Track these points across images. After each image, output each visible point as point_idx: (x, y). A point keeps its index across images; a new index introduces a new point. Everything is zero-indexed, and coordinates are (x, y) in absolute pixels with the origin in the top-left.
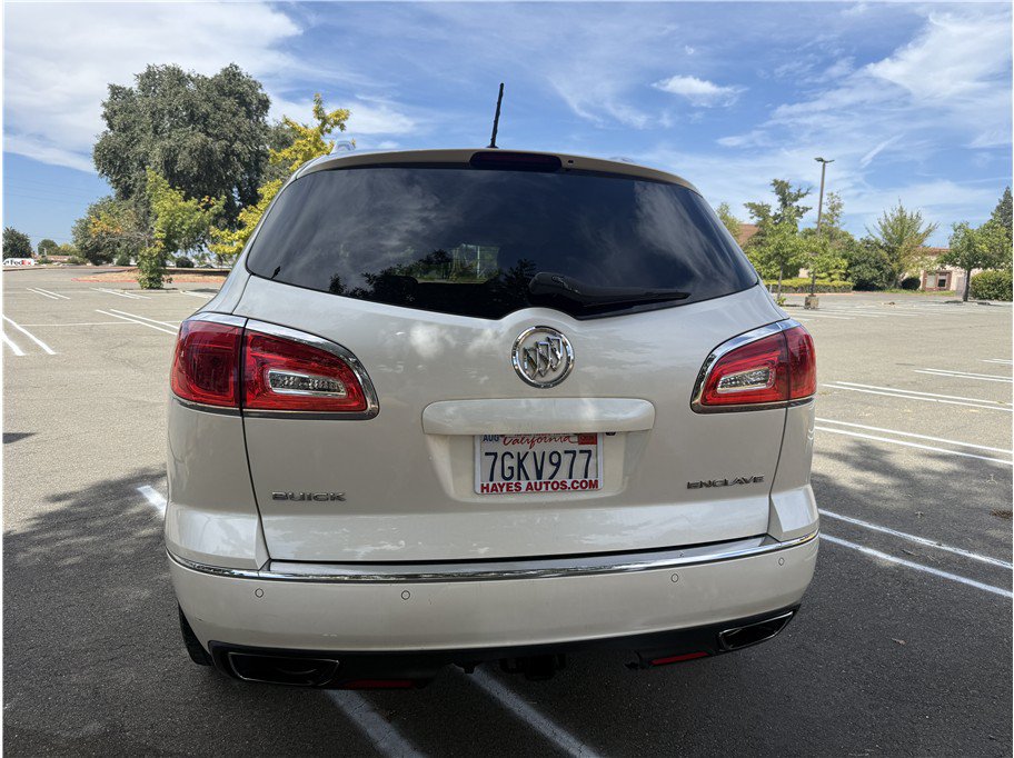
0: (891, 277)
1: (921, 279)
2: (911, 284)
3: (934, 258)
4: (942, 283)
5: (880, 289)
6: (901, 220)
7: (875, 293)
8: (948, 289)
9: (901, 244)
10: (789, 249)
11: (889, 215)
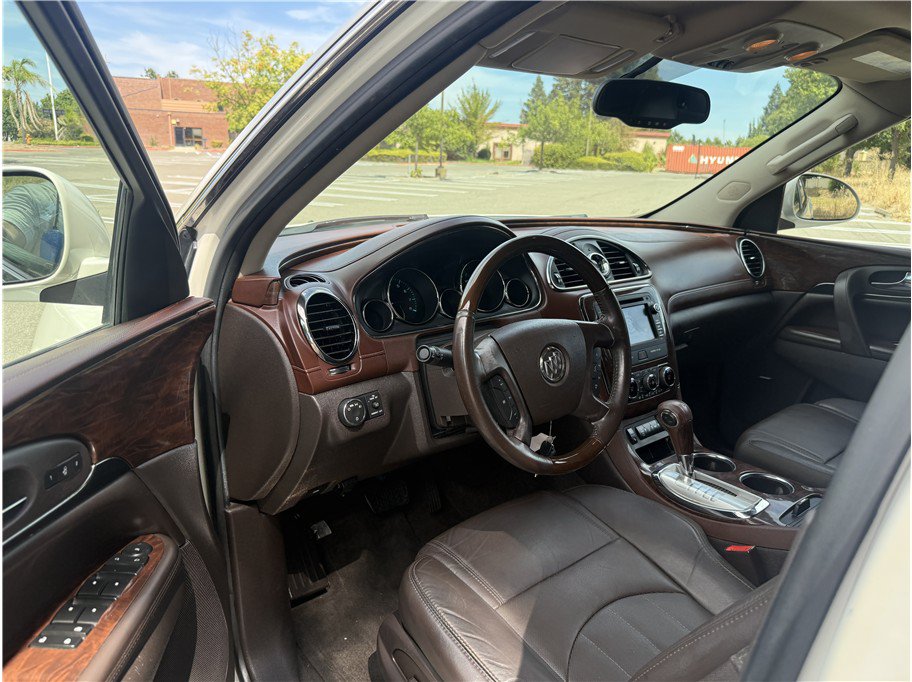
0: (471, 148)
1: (491, 150)
2: (484, 155)
3: (516, 132)
4: (506, 154)
5: (462, 159)
6: (475, 96)
7: (459, 162)
8: (510, 159)
9: (476, 118)
10: (425, 120)
11: (466, 93)
